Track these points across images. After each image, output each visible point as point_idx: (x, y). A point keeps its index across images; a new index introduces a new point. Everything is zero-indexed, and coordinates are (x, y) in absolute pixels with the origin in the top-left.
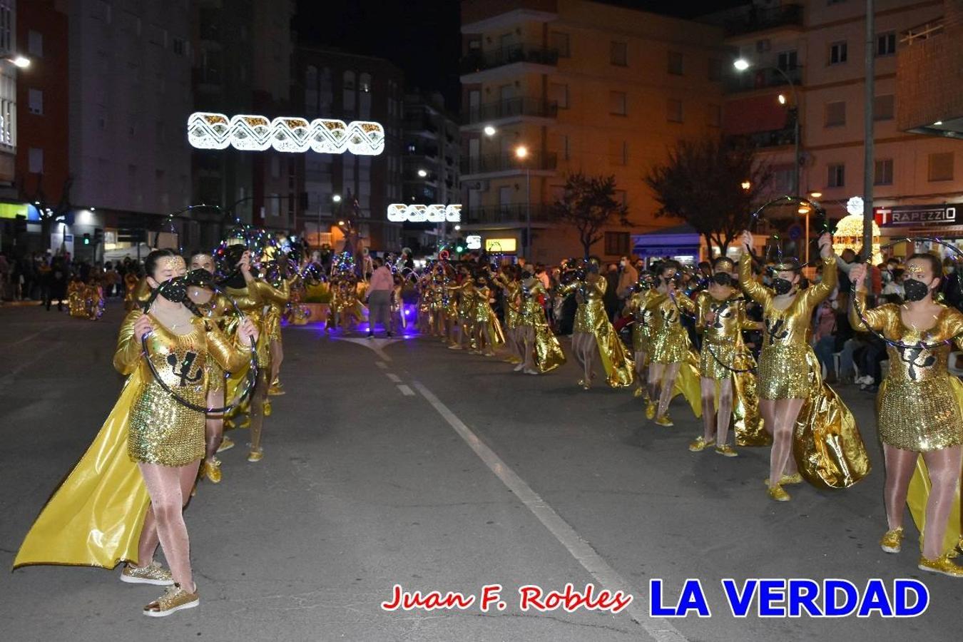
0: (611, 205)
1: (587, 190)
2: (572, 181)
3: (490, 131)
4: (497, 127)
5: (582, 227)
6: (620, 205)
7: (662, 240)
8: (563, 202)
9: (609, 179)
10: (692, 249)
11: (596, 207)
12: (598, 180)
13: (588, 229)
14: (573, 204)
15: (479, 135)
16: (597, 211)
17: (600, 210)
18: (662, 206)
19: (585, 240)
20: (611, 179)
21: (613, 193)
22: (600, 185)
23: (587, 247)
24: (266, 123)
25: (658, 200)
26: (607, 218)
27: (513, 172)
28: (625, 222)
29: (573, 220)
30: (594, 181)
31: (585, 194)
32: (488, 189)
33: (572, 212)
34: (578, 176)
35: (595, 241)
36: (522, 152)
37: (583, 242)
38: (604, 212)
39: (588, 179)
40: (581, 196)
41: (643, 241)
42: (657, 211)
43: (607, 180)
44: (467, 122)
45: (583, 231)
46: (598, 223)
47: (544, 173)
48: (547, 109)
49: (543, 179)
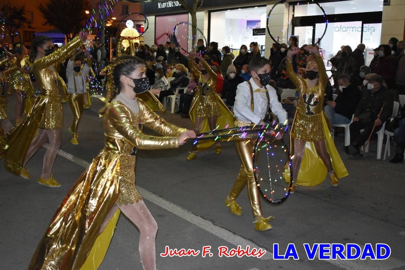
0: (24, 19)
1: (12, 11)
2: (5, 7)
6: (27, 19)
9: (22, 7)
10: (61, 40)
11: (16, 20)
18: (46, 20)
21: (24, 13)
22: (18, 10)
25: (44, 18)
26: (21, 25)
30: (15, 8)
31: (11, 14)
34: (7, 5)
38: (20, 22)
39: (12, 7)
42: (44, 23)
46: (18, 26)
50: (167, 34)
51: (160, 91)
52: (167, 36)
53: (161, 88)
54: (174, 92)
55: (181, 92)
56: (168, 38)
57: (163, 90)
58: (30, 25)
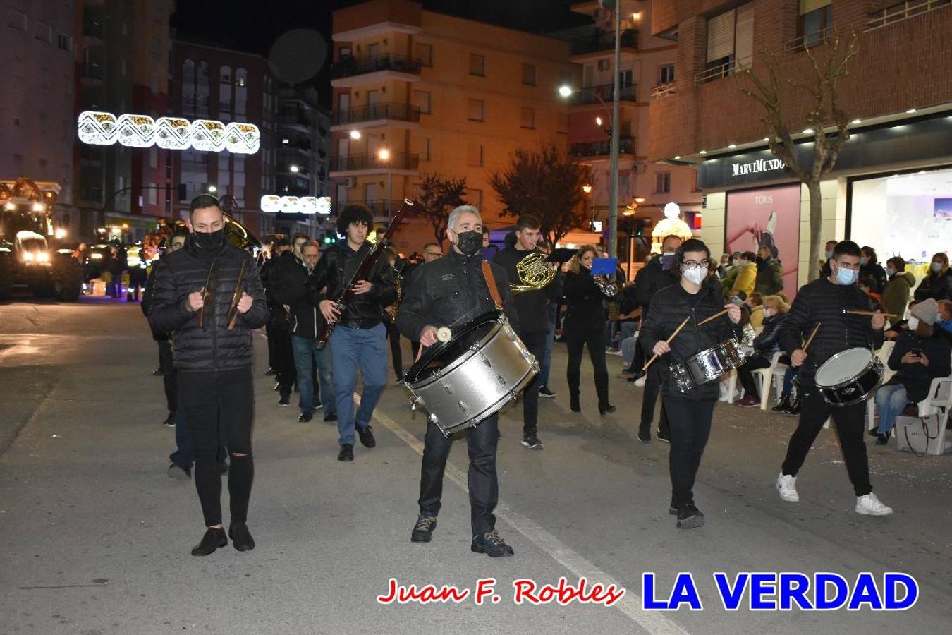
1: (442, 190)
2: (427, 182)
3: (355, 135)
4: (362, 130)
5: (437, 225)
8: (420, 201)
9: (460, 181)
12: (451, 183)
14: (429, 202)
15: (347, 136)
18: (505, 206)
19: (439, 235)
20: (463, 181)
21: (464, 194)
22: (453, 187)
24: (151, 122)
25: (502, 202)
27: (376, 171)
29: (428, 217)
30: (448, 183)
31: (440, 194)
32: (355, 186)
33: (428, 210)
34: (433, 179)
36: (384, 155)
37: (437, 237)
39: (442, 181)
40: (436, 196)
42: (501, 211)
43: (459, 182)
44: (338, 124)
45: (437, 228)
47: (407, 172)
48: (410, 114)
49: (406, 178)
50: (752, 231)
52: (752, 235)
54: (770, 362)
56: (754, 238)
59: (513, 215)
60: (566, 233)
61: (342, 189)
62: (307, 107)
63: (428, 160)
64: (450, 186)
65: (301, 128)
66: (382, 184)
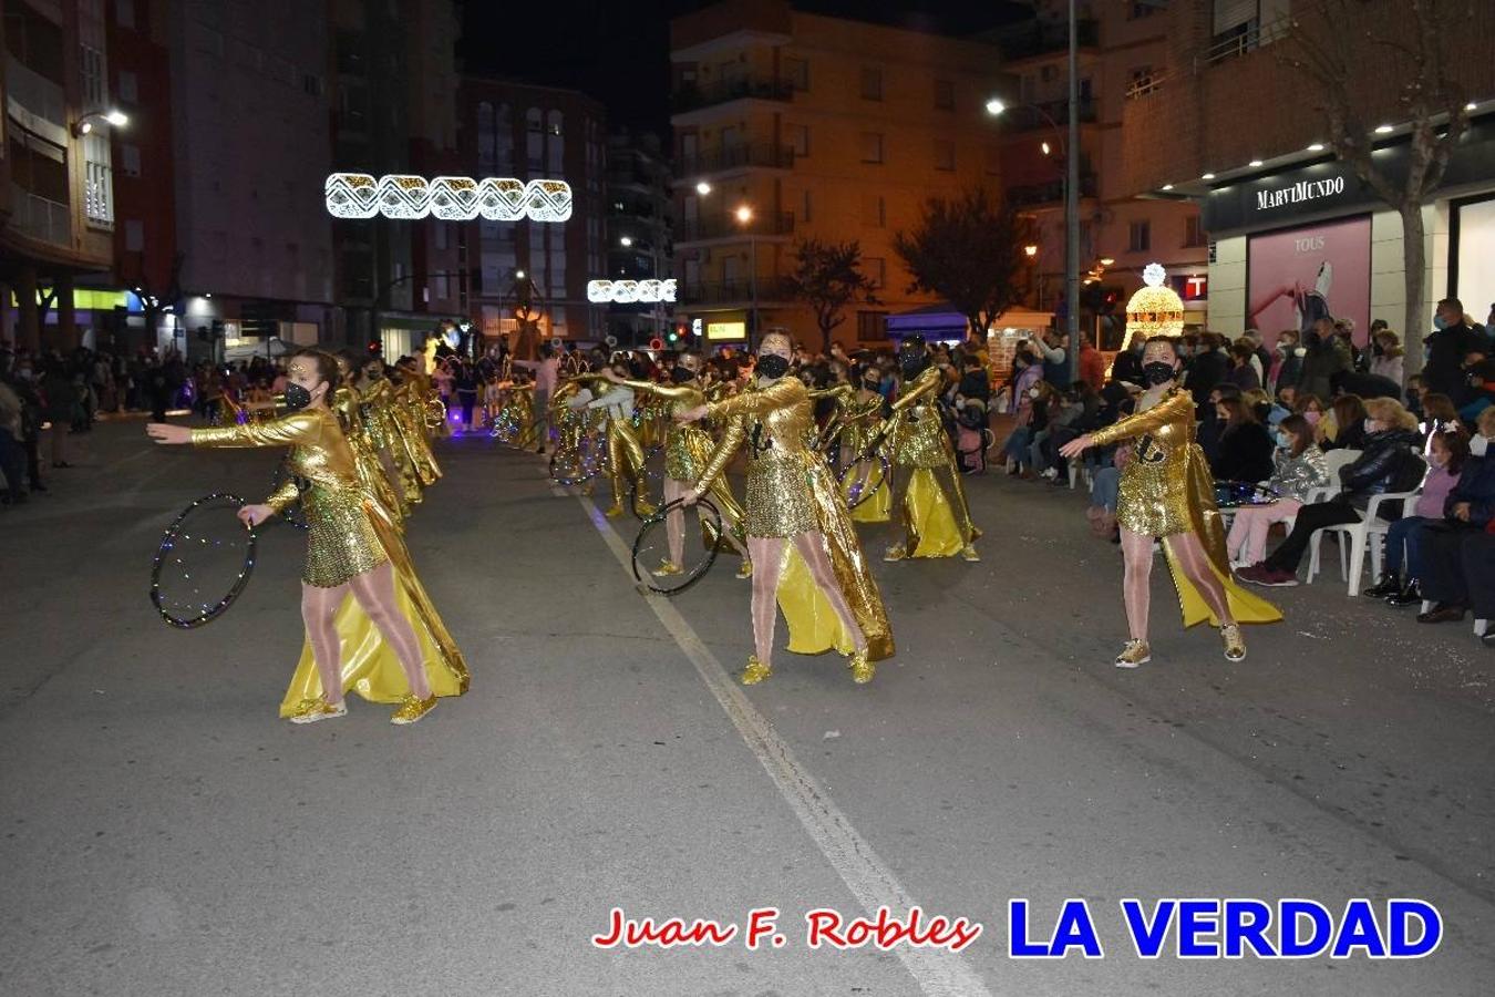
0: (855, 280)
1: (824, 260)
2: (805, 249)
3: (704, 189)
4: (711, 182)
5: (820, 306)
6: (866, 278)
7: (922, 321)
8: (794, 276)
9: (851, 246)
10: (957, 332)
11: (837, 282)
12: (839, 249)
13: (827, 310)
14: (808, 279)
15: (692, 192)
16: (836, 285)
17: (841, 286)
18: (916, 280)
19: (823, 322)
20: (855, 246)
21: (857, 264)
22: (841, 255)
23: (826, 330)
24: (423, 185)
25: (910, 272)
26: (849, 295)
27: (734, 239)
28: (871, 300)
29: (808, 299)
30: (833, 250)
31: (823, 266)
32: (708, 260)
33: (807, 289)
34: (813, 244)
35: (835, 325)
36: (744, 214)
37: (820, 325)
38: (846, 288)
39: (826, 248)
40: (817, 268)
41: (898, 324)
42: (910, 286)
43: (849, 248)
44: (679, 176)
45: (820, 313)
46: (841, 300)
47: (780, 239)
48: (780, 158)
49: (778, 246)
50: (1291, 294)
51: (1300, 506)
52: (1291, 300)
53: (1304, 492)
54: (1358, 512)
55: (1390, 511)
56: (1294, 304)
57: (1311, 500)
58: (872, 294)
59: (927, 291)
60: (1002, 313)
61: (691, 266)
62: (645, 159)
63: (808, 219)
64: (837, 253)
65: (638, 188)
66: (745, 257)
